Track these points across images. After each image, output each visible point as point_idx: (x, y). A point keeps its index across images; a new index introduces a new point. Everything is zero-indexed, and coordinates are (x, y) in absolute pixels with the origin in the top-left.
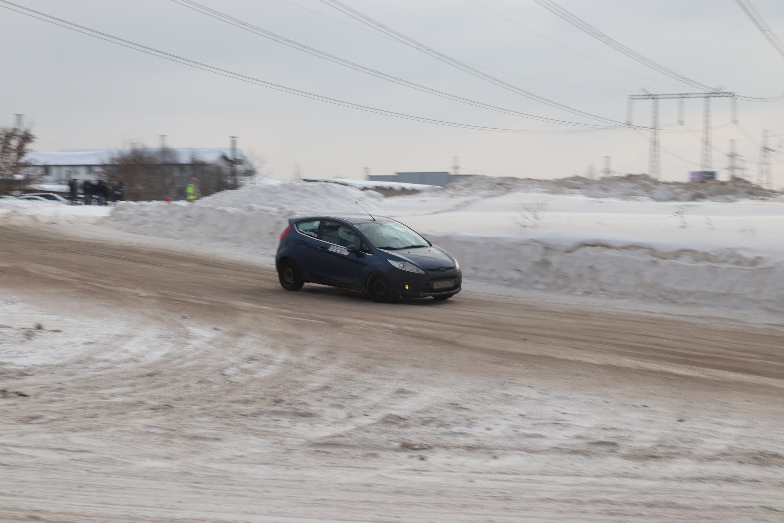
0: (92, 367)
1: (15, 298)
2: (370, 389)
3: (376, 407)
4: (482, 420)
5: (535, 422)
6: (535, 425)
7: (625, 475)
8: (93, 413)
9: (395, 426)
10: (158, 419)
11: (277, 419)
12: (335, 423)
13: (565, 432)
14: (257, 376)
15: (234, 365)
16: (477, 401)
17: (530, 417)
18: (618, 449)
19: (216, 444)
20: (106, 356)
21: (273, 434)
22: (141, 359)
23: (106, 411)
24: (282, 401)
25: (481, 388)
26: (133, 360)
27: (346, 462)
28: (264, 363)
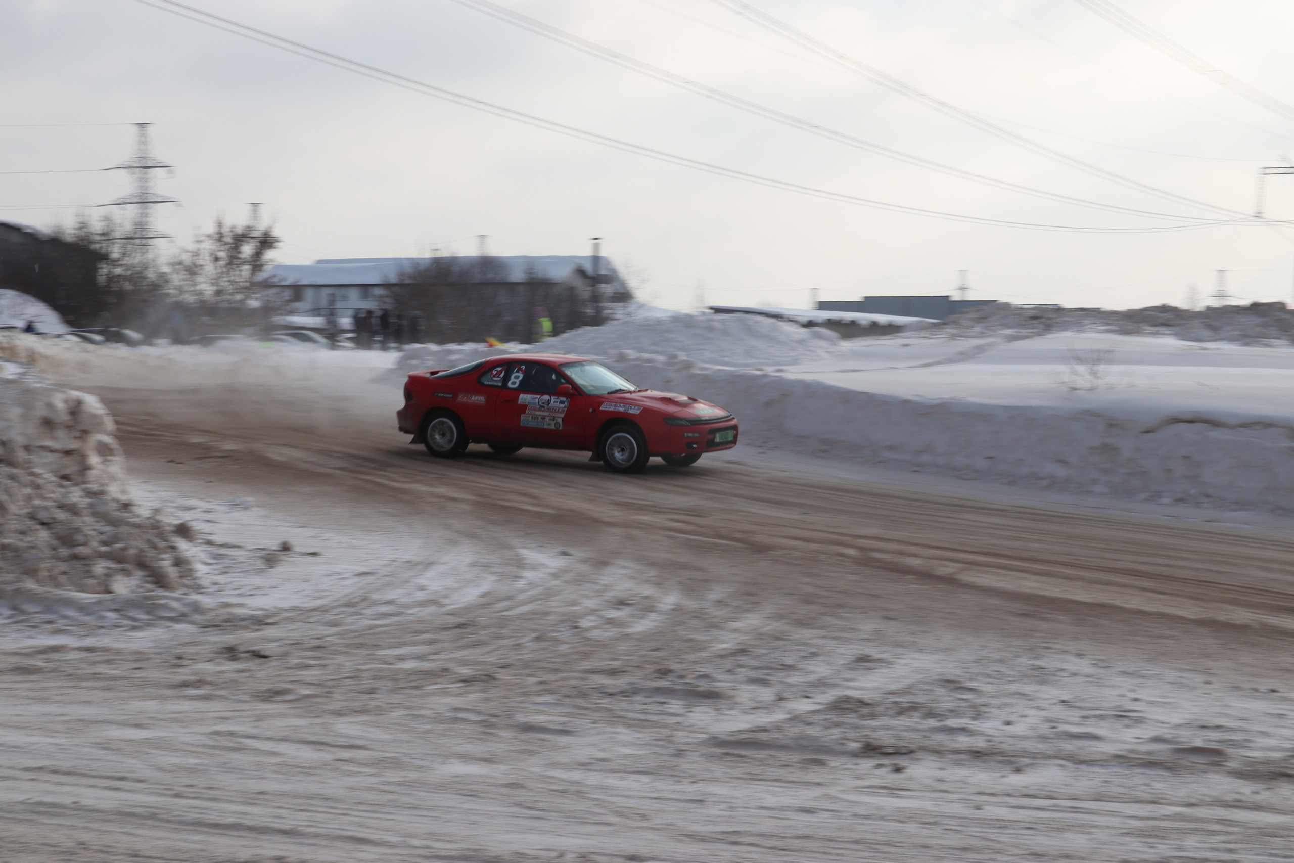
0: (368, 611)
1: (250, 499)
2: (814, 655)
3: (822, 684)
4: (999, 707)
5: (1085, 713)
6: (1085, 717)
7: (1237, 805)
8: (370, 686)
9: (854, 715)
10: (473, 697)
11: (662, 700)
12: (756, 708)
13: (1137, 731)
14: (630, 631)
15: (593, 611)
16: (989, 676)
17: (1077, 704)
18: (1224, 761)
19: (564, 740)
20: (391, 595)
21: (655, 724)
22: (446, 601)
23: (390, 684)
24: (670, 671)
25: (996, 656)
26: (433, 602)
27: (773, 772)
28: (643, 610)
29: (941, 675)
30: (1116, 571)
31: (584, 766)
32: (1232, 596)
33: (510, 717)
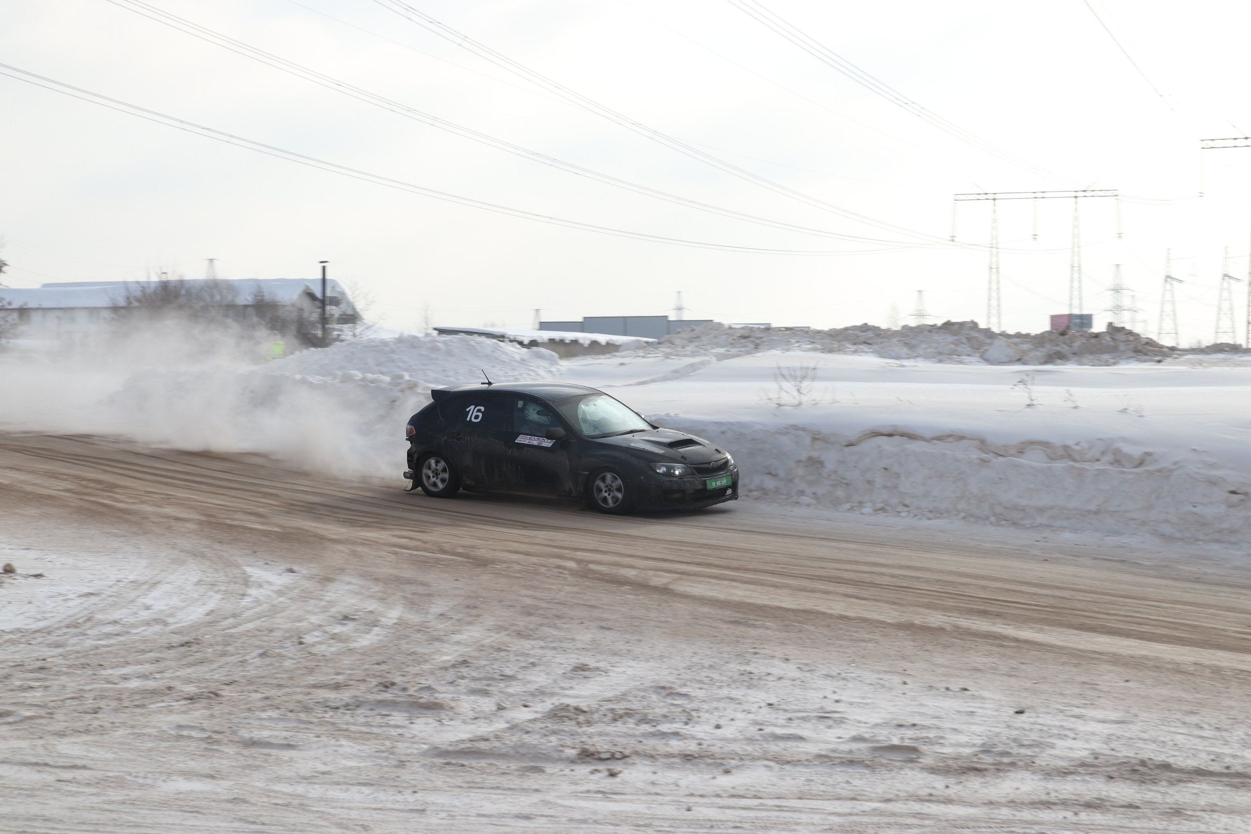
0: (92, 632)
2: (533, 664)
3: (541, 693)
4: (709, 712)
5: (789, 715)
6: (790, 719)
7: (930, 799)
8: (93, 706)
9: (571, 723)
10: (197, 714)
11: (384, 713)
12: (476, 718)
13: (838, 731)
14: (352, 645)
15: (318, 627)
16: (700, 682)
17: (783, 707)
18: (919, 758)
19: (287, 754)
20: (116, 615)
21: (377, 736)
22: (170, 620)
23: (114, 704)
24: (393, 684)
25: (707, 662)
26: (157, 621)
27: (492, 780)
28: (367, 625)
29: (653, 682)
30: (819, 578)
31: (308, 779)
32: (926, 600)
33: (234, 733)
